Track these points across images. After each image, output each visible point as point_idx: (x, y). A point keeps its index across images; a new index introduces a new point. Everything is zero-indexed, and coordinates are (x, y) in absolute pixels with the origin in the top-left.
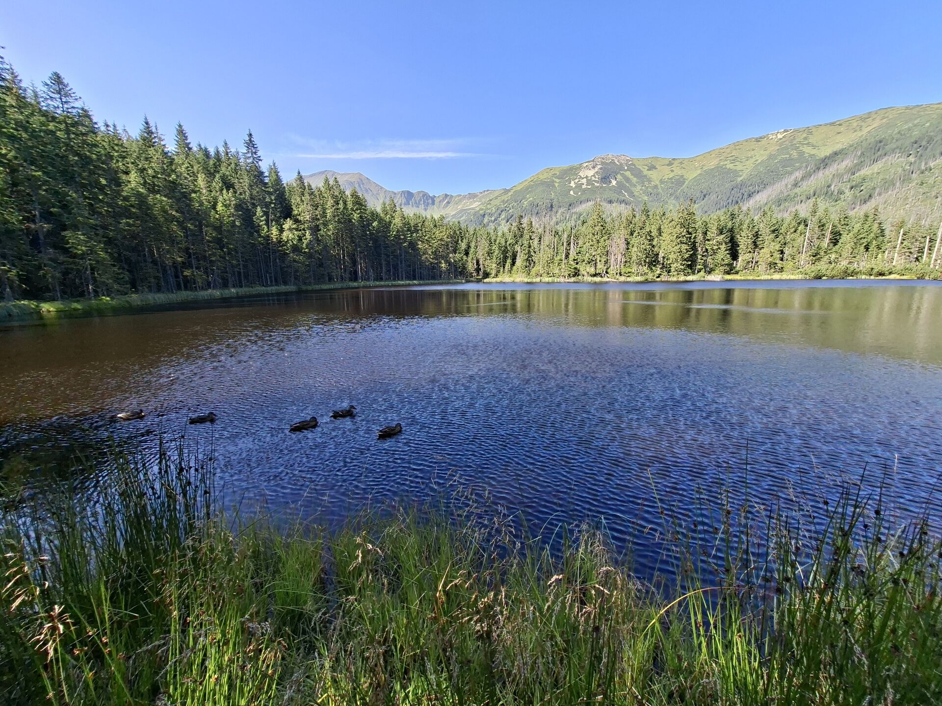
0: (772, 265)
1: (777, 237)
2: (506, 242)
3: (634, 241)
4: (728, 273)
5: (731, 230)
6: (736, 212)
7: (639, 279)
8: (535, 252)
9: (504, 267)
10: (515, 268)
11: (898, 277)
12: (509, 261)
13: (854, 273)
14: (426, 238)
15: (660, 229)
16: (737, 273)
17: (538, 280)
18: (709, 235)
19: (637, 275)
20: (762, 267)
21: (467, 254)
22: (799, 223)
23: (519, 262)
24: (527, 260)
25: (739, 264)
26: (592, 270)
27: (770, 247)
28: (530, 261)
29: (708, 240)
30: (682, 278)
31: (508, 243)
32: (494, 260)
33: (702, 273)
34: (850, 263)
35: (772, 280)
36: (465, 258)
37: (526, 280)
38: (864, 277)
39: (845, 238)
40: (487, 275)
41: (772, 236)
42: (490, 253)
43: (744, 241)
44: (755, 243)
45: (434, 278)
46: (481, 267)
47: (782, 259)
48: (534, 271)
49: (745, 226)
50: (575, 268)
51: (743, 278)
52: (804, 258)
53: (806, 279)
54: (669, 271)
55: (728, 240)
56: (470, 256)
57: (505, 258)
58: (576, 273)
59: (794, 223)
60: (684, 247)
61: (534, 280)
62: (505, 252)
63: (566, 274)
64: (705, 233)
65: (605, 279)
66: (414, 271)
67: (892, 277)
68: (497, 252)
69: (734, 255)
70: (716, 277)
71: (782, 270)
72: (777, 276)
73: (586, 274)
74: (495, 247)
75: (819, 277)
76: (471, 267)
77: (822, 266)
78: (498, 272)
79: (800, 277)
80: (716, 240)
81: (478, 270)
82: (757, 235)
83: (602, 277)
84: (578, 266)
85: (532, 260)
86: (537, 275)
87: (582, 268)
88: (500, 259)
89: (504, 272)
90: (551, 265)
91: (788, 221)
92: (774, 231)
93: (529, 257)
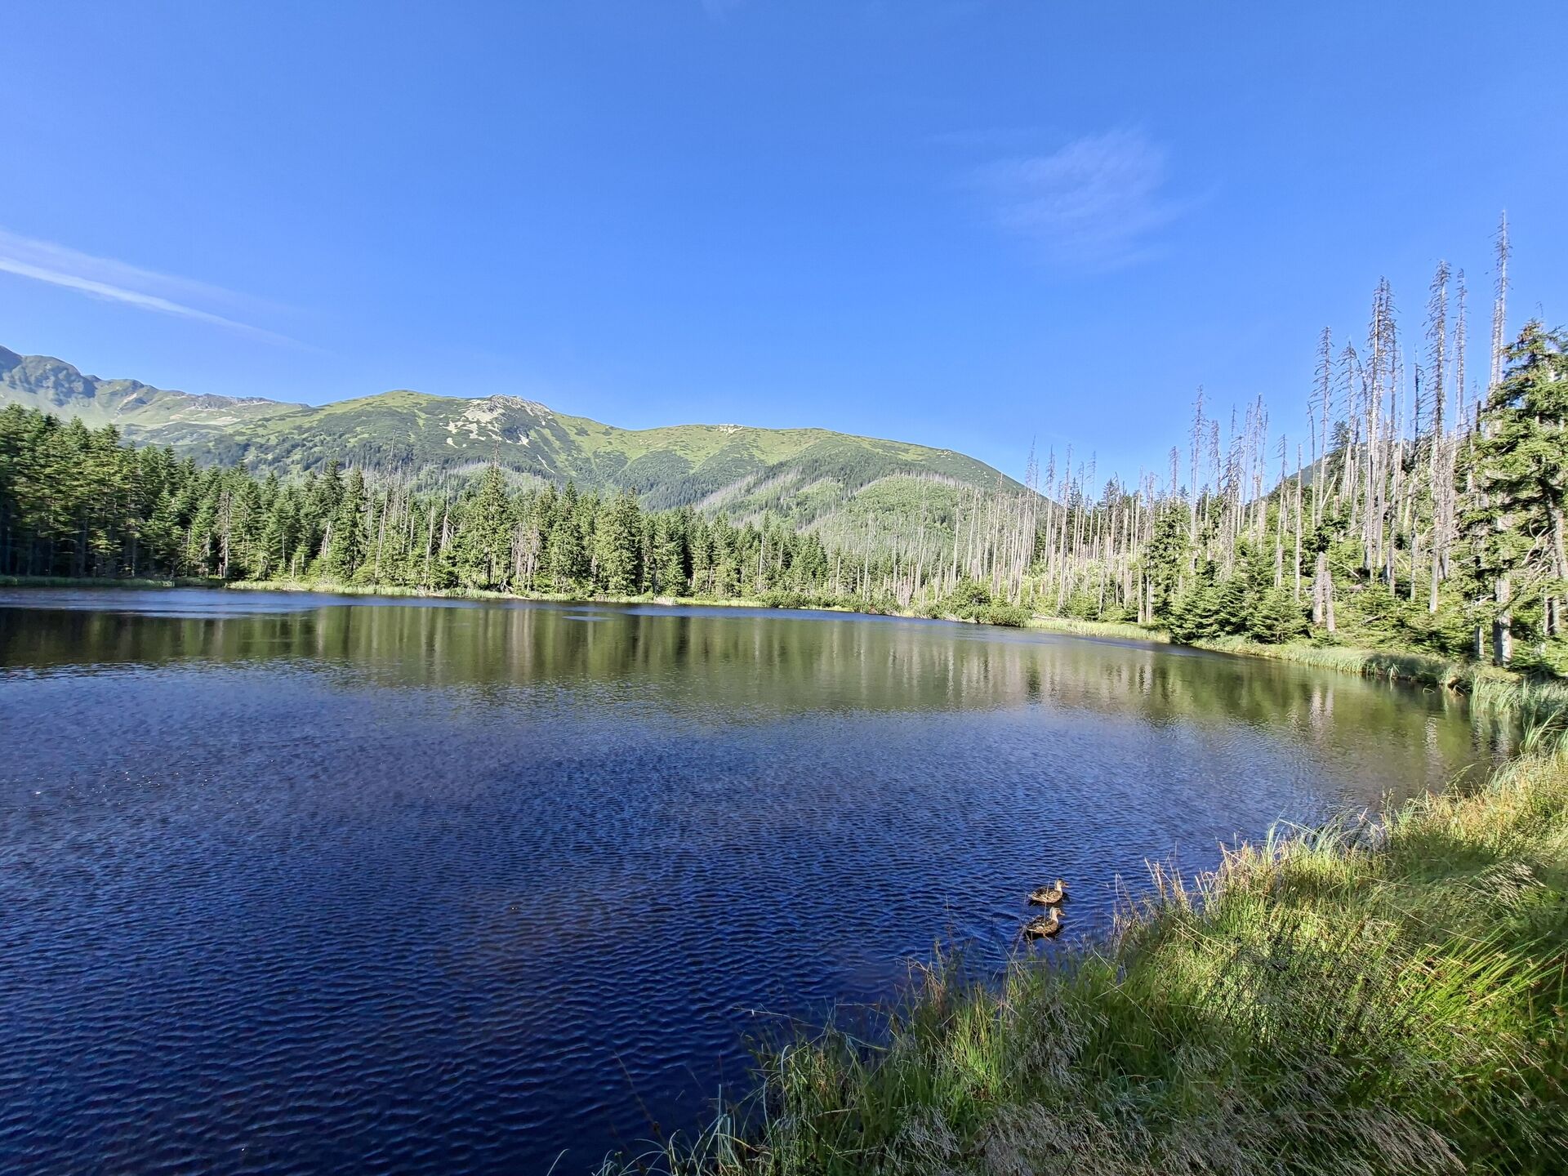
0: (729, 587)
1: (733, 552)
2: (298, 510)
3: (554, 536)
4: (683, 596)
5: (684, 537)
6: (688, 514)
7: (562, 596)
8: (366, 537)
9: (288, 560)
10: (316, 563)
11: (840, 609)
12: (301, 550)
13: (806, 602)
14: (48, 471)
15: (592, 524)
16: (692, 595)
17: (369, 590)
18: (658, 540)
19: (559, 590)
20: (719, 589)
21: (184, 521)
22: (754, 538)
23: (326, 552)
24: (347, 550)
25: (694, 583)
26: (483, 578)
27: (726, 564)
28: (352, 555)
29: (657, 547)
30: (624, 599)
31: (303, 512)
32: (264, 543)
33: (650, 593)
34: (802, 590)
35: (730, 606)
36: (177, 531)
37: (340, 589)
38: (814, 607)
39: (796, 561)
40: (238, 573)
41: (728, 550)
42: (253, 529)
43: (698, 554)
44: (710, 557)
45: (63, 569)
46: (225, 553)
47: (739, 581)
48: (360, 572)
49: (698, 534)
50: (450, 573)
51: (699, 602)
52: (760, 580)
53: (764, 608)
54: (606, 588)
55: (679, 549)
56: (194, 529)
57: (293, 543)
58: (452, 581)
59: (749, 538)
60: (626, 554)
61: (360, 590)
62: (294, 530)
63: (432, 582)
64: (652, 537)
65: (506, 595)
67: (836, 608)
68: (272, 527)
69: (688, 572)
70: (667, 600)
71: (739, 595)
72: (735, 602)
73: (470, 584)
74: (270, 520)
75: (775, 606)
76: (194, 550)
77: (778, 591)
78: (274, 568)
79: (757, 604)
80: (666, 548)
81: (215, 561)
82: (711, 547)
83: (500, 591)
84: (456, 570)
85: (359, 551)
86: (368, 581)
87: (463, 573)
88: (280, 542)
89: (286, 570)
90: (400, 563)
91: (742, 534)
92: (729, 545)
93: (352, 544)
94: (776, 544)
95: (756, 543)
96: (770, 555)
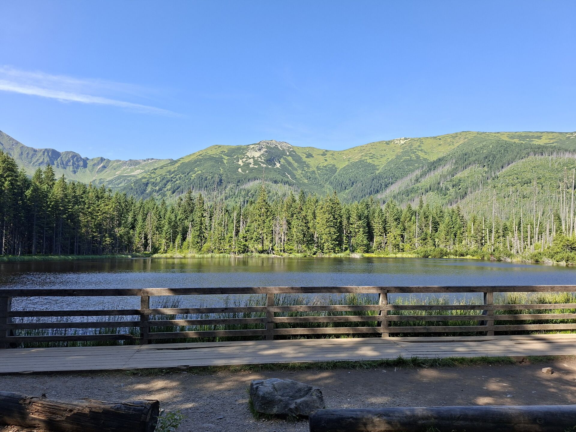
0: (396, 246)
1: (398, 224)
2: (176, 217)
4: (367, 252)
5: (367, 217)
6: (370, 203)
7: (300, 255)
8: (206, 229)
9: (174, 242)
10: (185, 243)
11: (471, 257)
12: (179, 237)
15: (314, 213)
16: (373, 252)
18: (352, 220)
19: (298, 252)
20: (390, 248)
21: (133, 227)
22: (412, 214)
23: (190, 238)
24: (199, 236)
25: (374, 245)
26: (260, 247)
27: (394, 232)
28: (201, 237)
29: (352, 224)
30: (333, 255)
31: (178, 218)
32: (164, 233)
33: (348, 251)
34: (446, 246)
35: (397, 258)
36: (131, 231)
37: (197, 256)
39: (442, 227)
40: (155, 250)
41: (395, 223)
42: (159, 228)
43: (377, 227)
44: (384, 228)
46: (150, 241)
47: (403, 242)
48: (205, 246)
49: (376, 215)
50: (245, 245)
51: (376, 256)
52: (417, 241)
53: (418, 258)
54: (323, 250)
55: (365, 225)
56: (138, 230)
57: (175, 234)
58: (245, 250)
59: (409, 215)
60: (333, 230)
62: (175, 227)
63: (236, 250)
64: (348, 219)
65: (271, 256)
66: (72, 244)
68: (166, 227)
69: (371, 237)
70: (357, 255)
71: (403, 250)
72: (399, 255)
73: (254, 250)
74: (165, 222)
75: (426, 257)
76: (138, 241)
77: (429, 248)
78: (168, 247)
80: (357, 225)
81: (146, 245)
82: (385, 222)
83: (268, 253)
84: (247, 243)
85: (204, 236)
86: (209, 251)
87: (251, 245)
88: (170, 234)
89: (174, 247)
90: (222, 241)
91: (404, 213)
92: (396, 220)
93: (201, 233)
94: (427, 217)
95: (413, 218)
96: (424, 225)
